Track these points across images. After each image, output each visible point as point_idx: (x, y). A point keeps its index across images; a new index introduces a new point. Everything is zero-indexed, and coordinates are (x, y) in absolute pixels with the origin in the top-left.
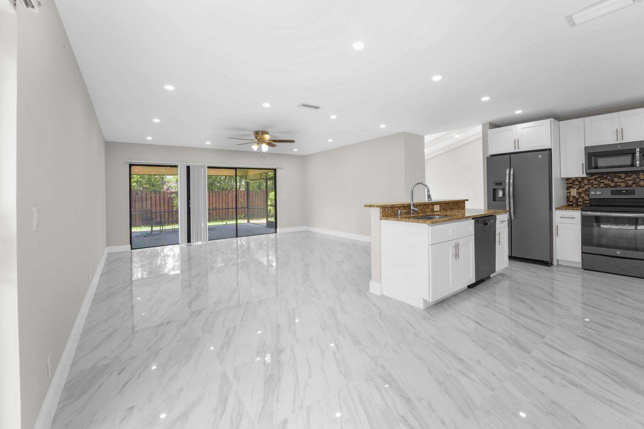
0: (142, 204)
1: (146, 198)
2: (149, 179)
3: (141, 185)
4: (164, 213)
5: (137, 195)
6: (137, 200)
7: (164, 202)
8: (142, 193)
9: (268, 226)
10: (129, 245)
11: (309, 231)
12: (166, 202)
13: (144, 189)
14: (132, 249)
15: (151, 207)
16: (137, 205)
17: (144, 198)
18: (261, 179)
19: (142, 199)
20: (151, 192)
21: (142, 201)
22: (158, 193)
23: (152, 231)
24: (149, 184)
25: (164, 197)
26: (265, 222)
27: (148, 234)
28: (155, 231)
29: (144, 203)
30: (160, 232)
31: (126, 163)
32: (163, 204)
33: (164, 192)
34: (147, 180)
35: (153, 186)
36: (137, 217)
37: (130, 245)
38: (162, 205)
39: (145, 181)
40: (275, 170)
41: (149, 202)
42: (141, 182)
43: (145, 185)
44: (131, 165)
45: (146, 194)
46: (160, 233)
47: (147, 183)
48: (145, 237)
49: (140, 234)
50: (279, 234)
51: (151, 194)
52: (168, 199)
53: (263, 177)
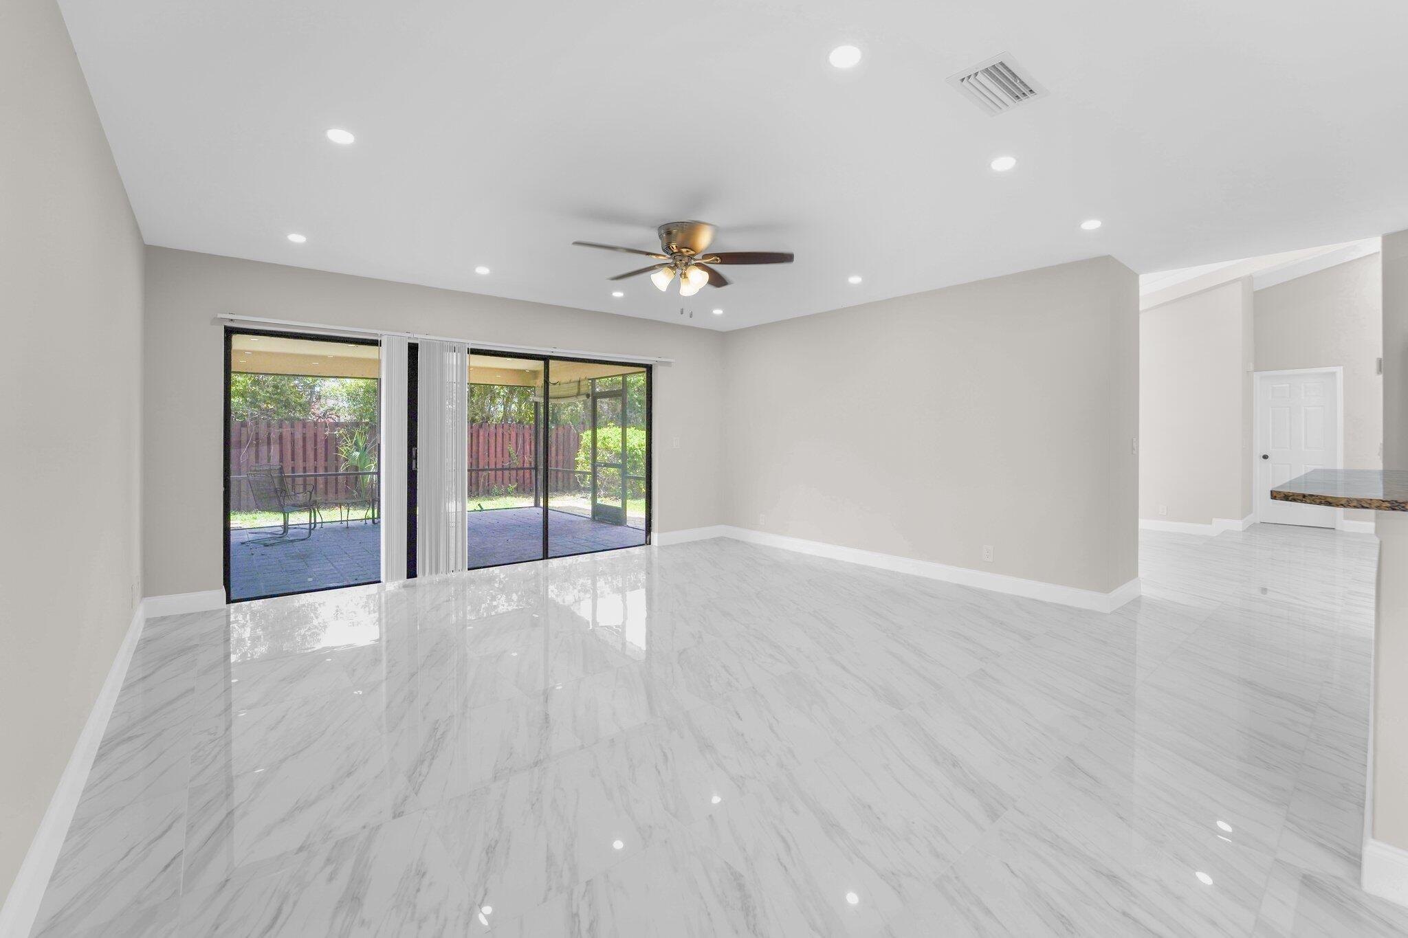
0: (257, 452)
1: (269, 438)
2: (276, 387)
3: (254, 404)
4: (316, 479)
5: (243, 429)
6: (244, 438)
7: (316, 450)
8: (257, 423)
9: (596, 518)
10: (221, 588)
11: (737, 541)
12: (321, 451)
13: (262, 414)
14: (229, 601)
15: (281, 460)
16: (242, 456)
17: (263, 435)
18: (578, 394)
19: (257, 439)
20: (281, 421)
21: (257, 445)
22: (300, 426)
23: (286, 527)
24: (278, 401)
25: (315, 435)
26: (589, 507)
27: (275, 538)
28: (296, 527)
29: (264, 449)
30: (310, 529)
31: (217, 321)
32: (313, 452)
33: (316, 424)
34: (270, 389)
35: (287, 405)
36: (243, 488)
37: (223, 591)
38: (310, 454)
39: (267, 392)
40: (649, 369)
41: (275, 449)
42: (254, 394)
43: (265, 402)
44: (229, 332)
45: (269, 426)
46: (310, 533)
47: (270, 398)
48: (266, 545)
49: (251, 537)
50: (659, 547)
51: (281, 427)
52: (326, 441)
53: (583, 390)
